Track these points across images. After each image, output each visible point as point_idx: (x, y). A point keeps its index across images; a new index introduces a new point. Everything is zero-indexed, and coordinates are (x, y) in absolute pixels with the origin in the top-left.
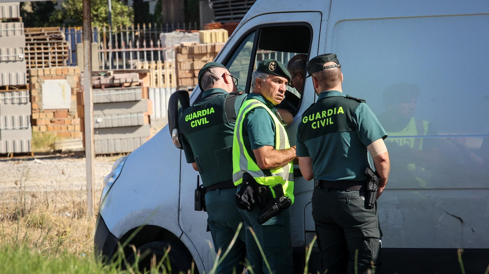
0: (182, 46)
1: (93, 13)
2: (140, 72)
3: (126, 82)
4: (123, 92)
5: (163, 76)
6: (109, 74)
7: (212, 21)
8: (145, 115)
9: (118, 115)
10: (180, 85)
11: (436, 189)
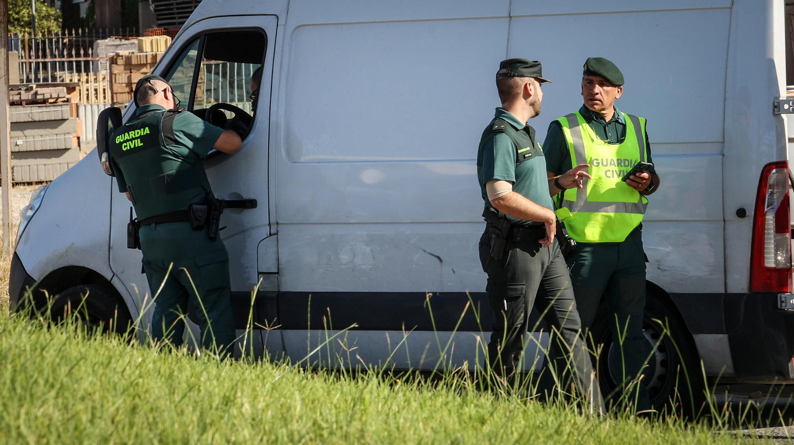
0: (118, 55)
1: (13, 17)
2: (68, 86)
3: (51, 98)
4: (48, 109)
5: (96, 90)
6: (31, 88)
7: (154, 26)
8: (74, 137)
9: (41, 136)
10: (115, 101)
11: (411, 223)
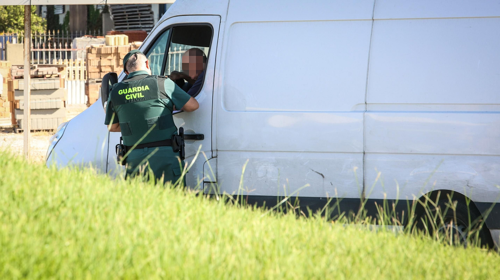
0: (92, 47)
1: (14, 23)
2: (59, 67)
3: (48, 74)
4: (45, 82)
5: (74, 71)
6: (35, 67)
7: (112, 29)
8: (62, 101)
9: (40, 99)
10: (90, 78)
11: (305, 152)
